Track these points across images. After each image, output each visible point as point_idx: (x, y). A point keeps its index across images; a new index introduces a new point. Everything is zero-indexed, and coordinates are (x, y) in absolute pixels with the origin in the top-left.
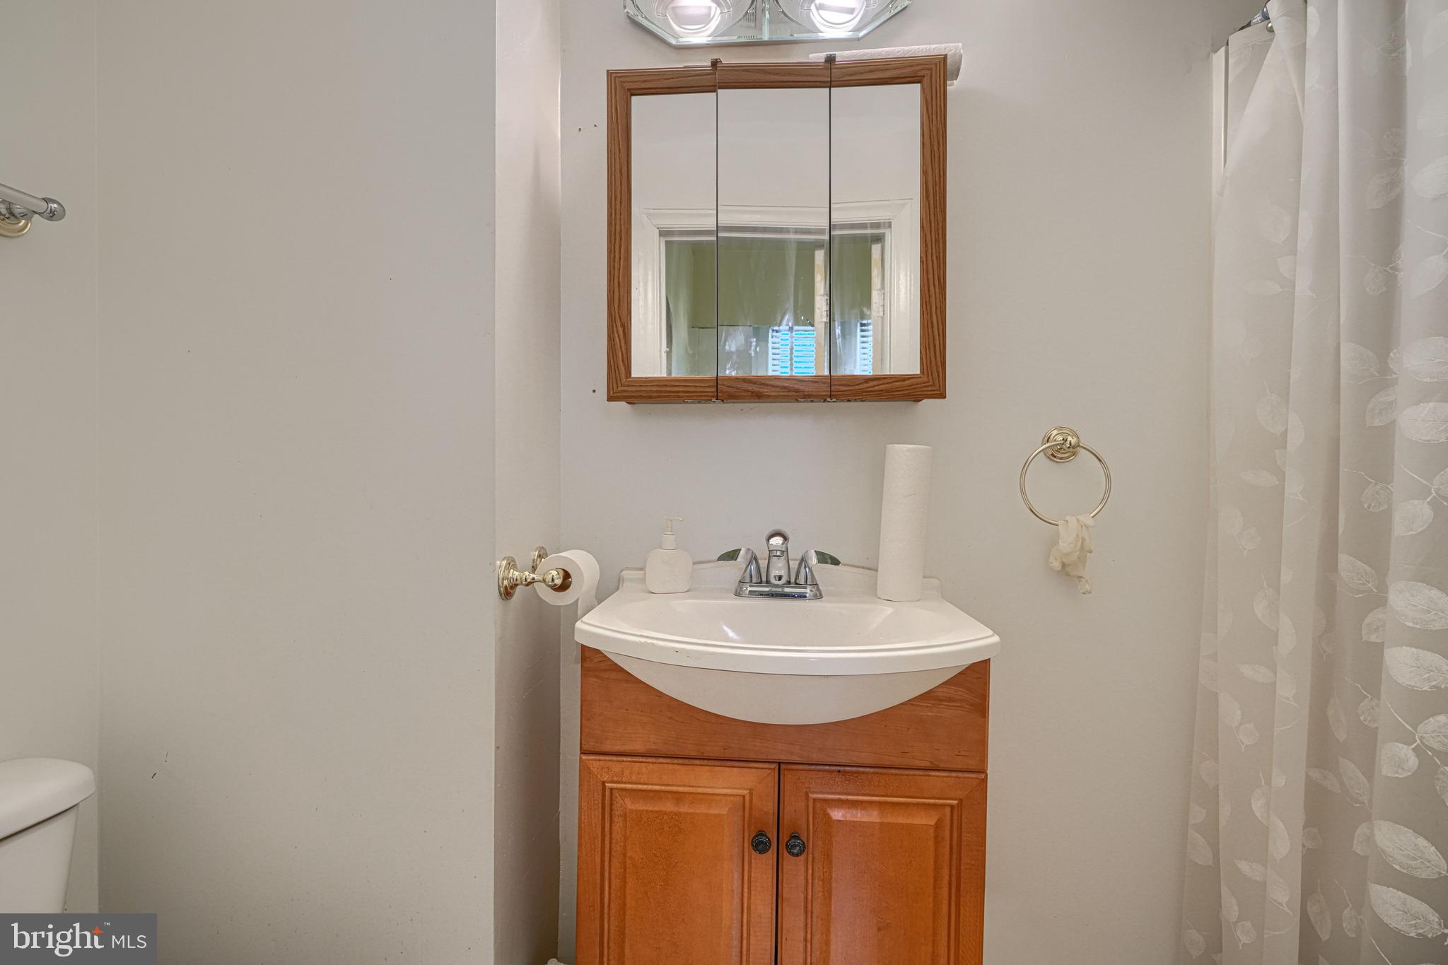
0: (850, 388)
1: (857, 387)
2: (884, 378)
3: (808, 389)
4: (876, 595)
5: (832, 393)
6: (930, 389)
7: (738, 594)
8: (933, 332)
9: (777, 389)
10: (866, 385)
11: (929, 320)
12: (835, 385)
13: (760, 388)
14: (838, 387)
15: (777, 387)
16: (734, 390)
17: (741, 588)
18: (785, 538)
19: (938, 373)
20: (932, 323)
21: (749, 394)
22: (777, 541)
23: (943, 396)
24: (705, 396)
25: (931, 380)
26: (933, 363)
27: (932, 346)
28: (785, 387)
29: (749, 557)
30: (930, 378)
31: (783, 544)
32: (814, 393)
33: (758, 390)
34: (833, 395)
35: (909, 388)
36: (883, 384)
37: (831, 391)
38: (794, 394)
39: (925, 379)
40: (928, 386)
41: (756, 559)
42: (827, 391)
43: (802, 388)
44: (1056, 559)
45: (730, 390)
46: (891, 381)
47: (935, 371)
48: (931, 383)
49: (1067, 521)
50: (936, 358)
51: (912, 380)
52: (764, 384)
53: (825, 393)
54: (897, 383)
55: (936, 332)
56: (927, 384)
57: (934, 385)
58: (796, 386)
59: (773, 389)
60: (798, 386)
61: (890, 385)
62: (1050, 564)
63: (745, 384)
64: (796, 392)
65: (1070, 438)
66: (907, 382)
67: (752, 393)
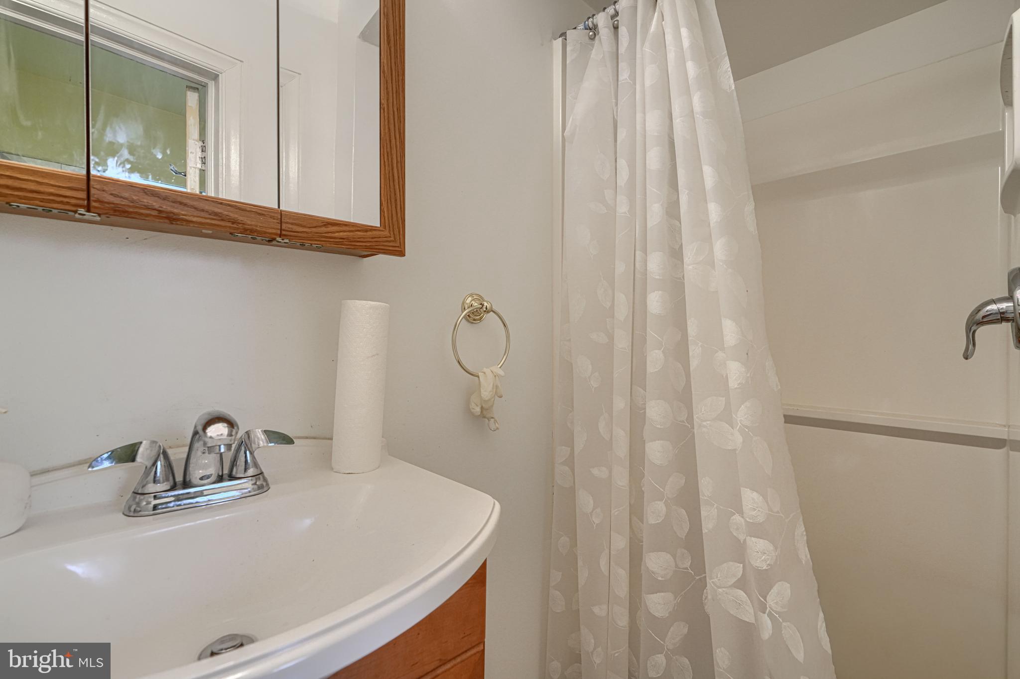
0: (305, 230)
1: (314, 230)
2: (346, 225)
3: (250, 221)
4: (332, 469)
5: (284, 233)
6: (391, 244)
7: (133, 511)
8: (394, 186)
9: (203, 214)
10: (324, 229)
11: (391, 173)
12: (287, 223)
13: (173, 207)
14: (290, 226)
15: (203, 210)
16: (125, 202)
17: (138, 504)
18: (231, 424)
19: (399, 228)
20: (393, 176)
21: (155, 213)
22: (218, 431)
23: (402, 254)
24: (61, 202)
25: (392, 235)
26: (395, 219)
27: (393, 200)
28: (216, 214)
29: (154, 453)
30: (392, 233)
31: (230, 435)
32: (258, 229)
33: (169, 209)
34: (285, 235)
35: (371, 240)
36: (344, 231)
37: (281, 230)
38: (229, 224)
39: (386, 233)
40: (390, 241)
41: (165, 453)
42: (278, 229)
43: (241, 218)
44: (477, 406)
45: (117, 201)
46: (352, 229)
47: (396, 226)
48: (392, 239)
49: (485, 373)
50: (397, 214)
51: (374, 232)
52: (181, 203)
53: (274, 231)
54: (359, 233)
55: (397, 186)
56: (389, 239)
57: (395, 241)
58: (231, 215)
59: (196, 213)
60: (236, 216)
61: (352, 234)
62: (473, 411)
63: (146, 197)
64: (233, 223)
65: (485, 304)
66: (369, 233)
67: (160, 211)
